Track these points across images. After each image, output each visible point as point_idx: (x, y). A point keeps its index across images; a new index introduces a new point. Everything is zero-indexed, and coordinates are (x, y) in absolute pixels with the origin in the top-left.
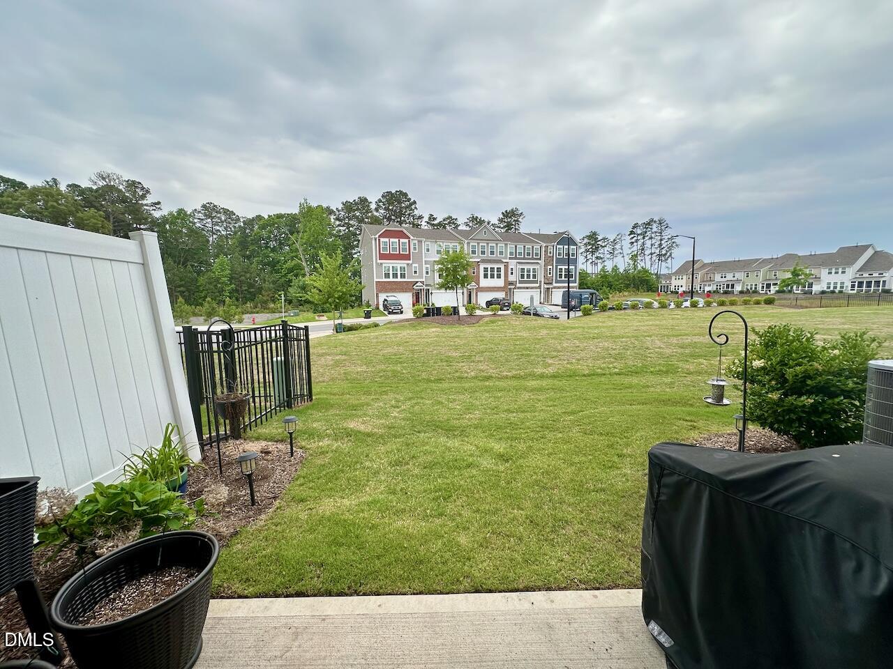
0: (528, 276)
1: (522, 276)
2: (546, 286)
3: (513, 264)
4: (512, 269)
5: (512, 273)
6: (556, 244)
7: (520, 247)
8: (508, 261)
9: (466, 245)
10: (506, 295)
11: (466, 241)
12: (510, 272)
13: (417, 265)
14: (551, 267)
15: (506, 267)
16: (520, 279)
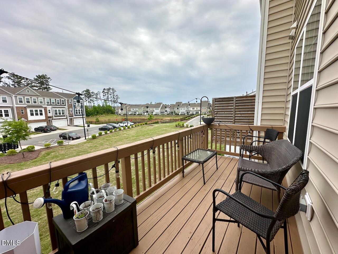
0: (60, 113)
1: (56, 114)
2: (70, 118)
3: (49, 108)
4: (49, 110)
5: (50, 112)
6: (73, 99)
7: (53, 100)
8: (46, 106)
9: (14, 98)
10: (47, 123)
11: (14, 95)
12: (48, 112)
14: (72, 109)
15: (45, 109)
16: (55, 115)
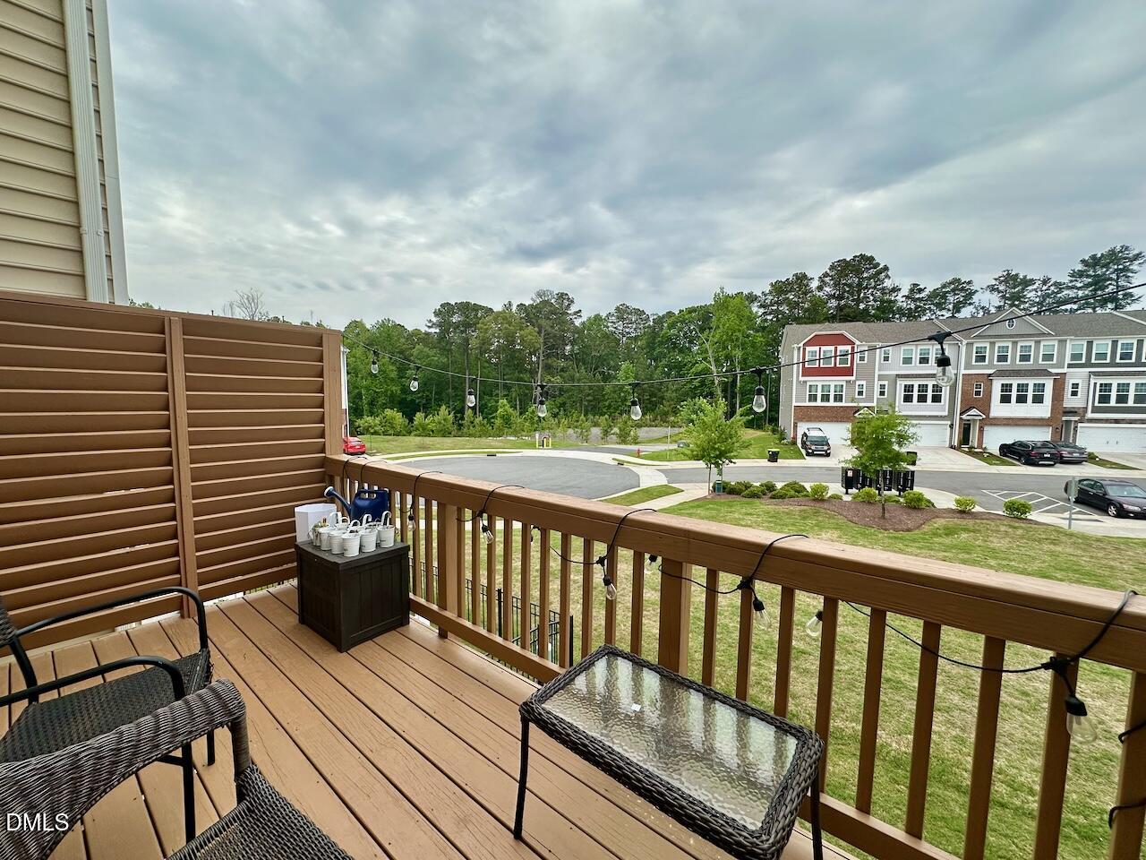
0: (1122, 399)
1: (1105, 399)
3: (1077, 376)
4: (1075, 386)
5: (1075, 394)
7: (1102, 345)
8: (1065, 370)
9: (964, 349)
10: (1056, 432)
11: (965, 342)
12: (1069, 390)
13: (864, 383)
15: (1059, 383)
16: (1096, 404)
